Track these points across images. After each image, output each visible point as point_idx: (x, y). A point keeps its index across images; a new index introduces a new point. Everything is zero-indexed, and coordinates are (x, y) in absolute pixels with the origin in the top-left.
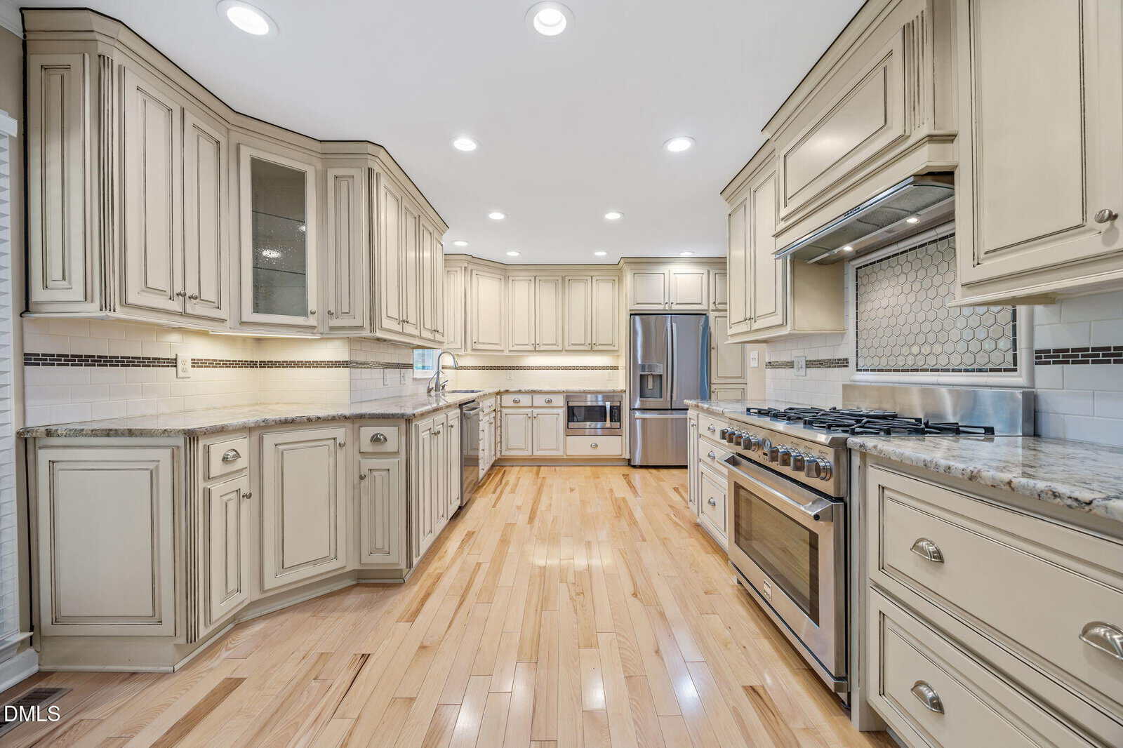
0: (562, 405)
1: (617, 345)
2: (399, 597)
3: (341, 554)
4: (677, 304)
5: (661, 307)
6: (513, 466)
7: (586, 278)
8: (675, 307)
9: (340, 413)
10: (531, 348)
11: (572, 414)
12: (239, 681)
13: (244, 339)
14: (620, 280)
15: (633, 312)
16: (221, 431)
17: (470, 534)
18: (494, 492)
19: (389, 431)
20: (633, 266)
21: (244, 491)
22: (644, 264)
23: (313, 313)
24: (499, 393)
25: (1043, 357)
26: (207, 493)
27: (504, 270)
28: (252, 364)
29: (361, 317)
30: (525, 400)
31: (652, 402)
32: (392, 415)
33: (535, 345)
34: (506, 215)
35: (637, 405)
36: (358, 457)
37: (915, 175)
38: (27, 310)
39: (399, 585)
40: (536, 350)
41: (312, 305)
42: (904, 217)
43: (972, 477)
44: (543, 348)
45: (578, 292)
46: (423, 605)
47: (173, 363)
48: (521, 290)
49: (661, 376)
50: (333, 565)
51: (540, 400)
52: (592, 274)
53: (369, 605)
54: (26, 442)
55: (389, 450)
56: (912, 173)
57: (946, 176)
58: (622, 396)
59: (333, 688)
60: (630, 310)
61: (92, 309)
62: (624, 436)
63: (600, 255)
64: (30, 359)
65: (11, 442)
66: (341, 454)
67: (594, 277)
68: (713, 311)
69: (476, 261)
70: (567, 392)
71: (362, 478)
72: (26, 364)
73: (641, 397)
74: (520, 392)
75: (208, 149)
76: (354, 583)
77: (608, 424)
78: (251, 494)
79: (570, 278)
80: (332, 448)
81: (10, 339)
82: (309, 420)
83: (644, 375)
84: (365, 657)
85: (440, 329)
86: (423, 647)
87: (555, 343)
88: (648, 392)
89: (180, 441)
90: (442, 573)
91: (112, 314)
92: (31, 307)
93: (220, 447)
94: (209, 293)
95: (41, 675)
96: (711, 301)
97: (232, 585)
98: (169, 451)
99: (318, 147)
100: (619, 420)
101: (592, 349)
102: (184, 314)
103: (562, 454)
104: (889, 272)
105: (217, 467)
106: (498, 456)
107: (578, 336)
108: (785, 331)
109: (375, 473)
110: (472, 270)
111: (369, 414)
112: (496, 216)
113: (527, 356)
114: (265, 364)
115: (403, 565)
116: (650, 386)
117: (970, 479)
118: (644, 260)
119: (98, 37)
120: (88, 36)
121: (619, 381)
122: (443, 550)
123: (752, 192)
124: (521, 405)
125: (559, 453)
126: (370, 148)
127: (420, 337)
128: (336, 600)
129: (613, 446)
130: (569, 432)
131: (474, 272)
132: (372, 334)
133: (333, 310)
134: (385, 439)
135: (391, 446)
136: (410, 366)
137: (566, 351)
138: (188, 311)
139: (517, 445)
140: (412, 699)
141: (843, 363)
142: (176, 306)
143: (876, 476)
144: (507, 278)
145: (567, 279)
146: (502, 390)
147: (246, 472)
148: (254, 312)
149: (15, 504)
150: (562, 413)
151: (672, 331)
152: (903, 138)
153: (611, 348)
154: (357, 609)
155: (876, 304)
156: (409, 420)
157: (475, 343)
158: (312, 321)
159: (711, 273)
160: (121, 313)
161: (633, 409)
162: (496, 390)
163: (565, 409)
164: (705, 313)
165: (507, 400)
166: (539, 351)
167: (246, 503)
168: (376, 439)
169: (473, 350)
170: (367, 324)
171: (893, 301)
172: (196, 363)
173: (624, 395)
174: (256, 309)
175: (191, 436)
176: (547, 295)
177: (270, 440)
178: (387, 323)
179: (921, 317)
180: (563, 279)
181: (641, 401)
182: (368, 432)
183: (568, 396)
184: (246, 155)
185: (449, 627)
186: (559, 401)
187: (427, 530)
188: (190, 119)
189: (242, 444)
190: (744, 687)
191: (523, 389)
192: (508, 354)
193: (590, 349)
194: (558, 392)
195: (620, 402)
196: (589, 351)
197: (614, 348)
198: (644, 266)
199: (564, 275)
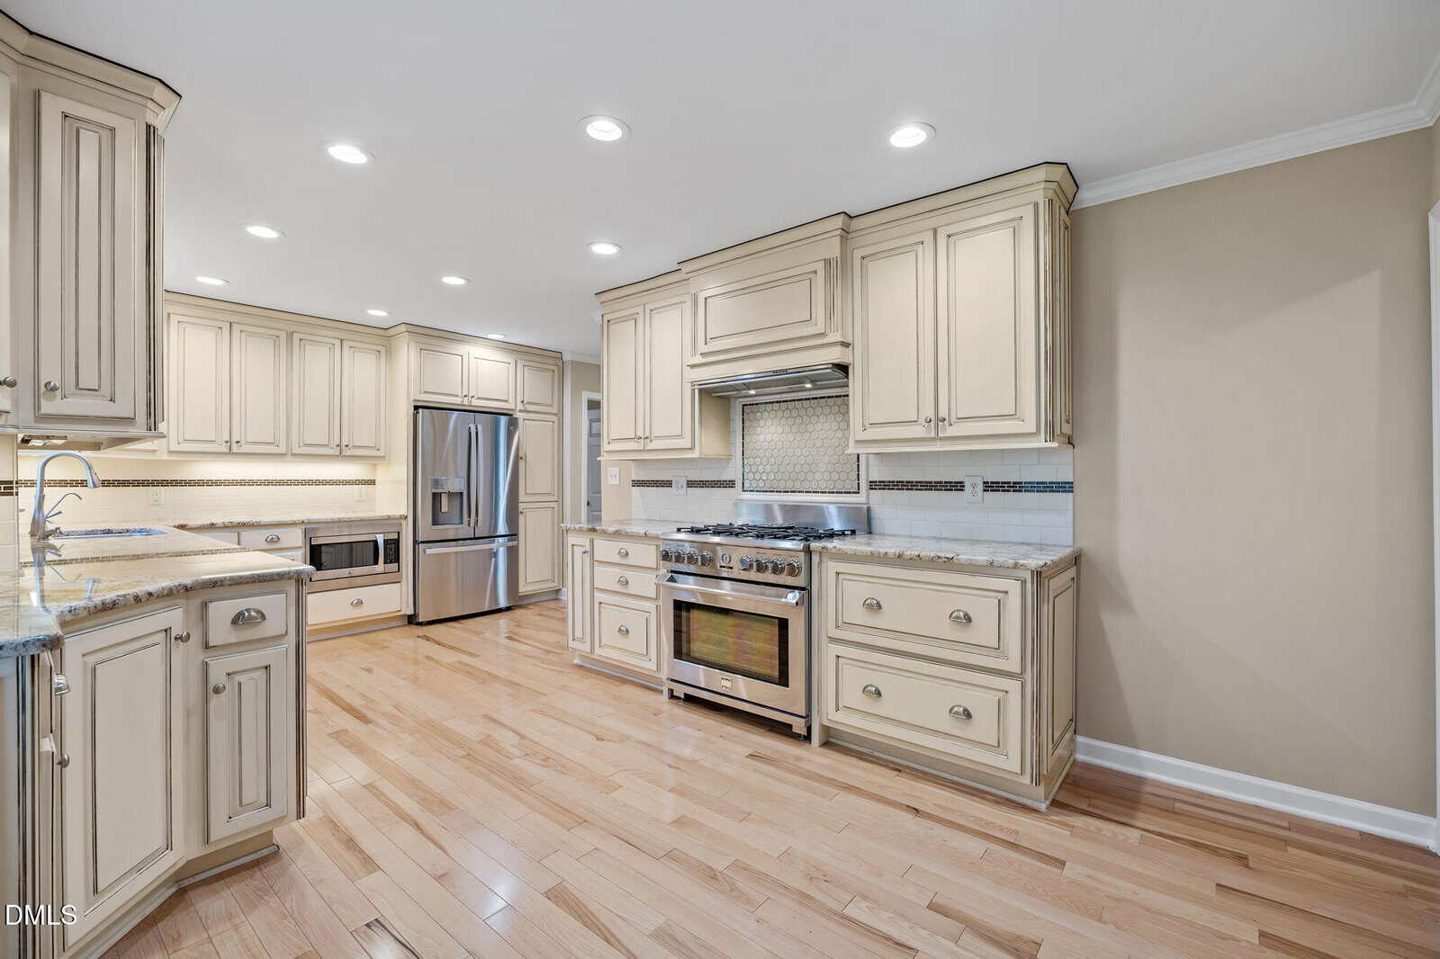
0: (299, 543)
1: (382, 448)
2: (301, 863)
4: (479, 398)
5: (458, 401)
7: (329, 341)
8: (476, 402)
10: (225, 449)
11: (317, 556)
14: (389, 353)
15: (419, 404)
19: (269, 603)
20: (419, 339)
22: (433, 337)
25: (874, 485)
31: (450, 531)
33: (228, 442)
35: (427, 535)
36: (202, 656)
37: (832, 364)
39: (274, 856)
40: (231, 451)
42: (804, 383)
43: (900, 556)
44: (244, 449)
45: (317, 362)
46: (361, 852)
49: (461, 493)
52: (343, 336)
55: (269, 634)
56: (832, 362)
57: (843, 368)
58: (401, 525)
60: (415, 400)
62: (404, 581)
63: (377, 314)
66: (177, 656)
68: (520, 411)
70: (309, 522)
71: (218, 691)
73: (431, 524)
74: (211, 527)
76: (173, 890)
77: (380, 566)
79: (302, 336)
80: (164, 648)
83: (437, 493)
87: (272, 441)
88: (442, 518)
96: (518, 401)
100: (397, 560)
101: (342, 453)
104: (772, 414)
107: (316, 432)
108: (696, 454)
109: (239, 678)
113: (195, 461)
115: (291, 817)
116: (445, 508)
117: (899, 557)
118: (438, 333)
123: (648, 311)
129: (390, 597)
134: (263, 617)
137: (293, 455)
141: (730, 484)
143: (832, 567)
145: (296, 337)
151: (477, 433)
152: (823, 335)
153: (374, 453)
155: (761, 438)
159: (519, 364)
161: (420, 542)
163: (305, 549)
164: (511, 412)
166: (237, 454)
168: (245, 619)
170: (141, 417)
171: (776, 437)
173: (404, 523)
179: (798, 452)
180: (290, 335)
181: (432, 530)
182: (229, 608)
183: (309, 528)
186: (295, 538)
190: (747, 757)
192: (165, 457)
193: (338, 453)
194: (294, 524)
195: (399, 533)
196: (337, 456)
197: (378, 453)
198: (433, 341)
199: (291, 330)
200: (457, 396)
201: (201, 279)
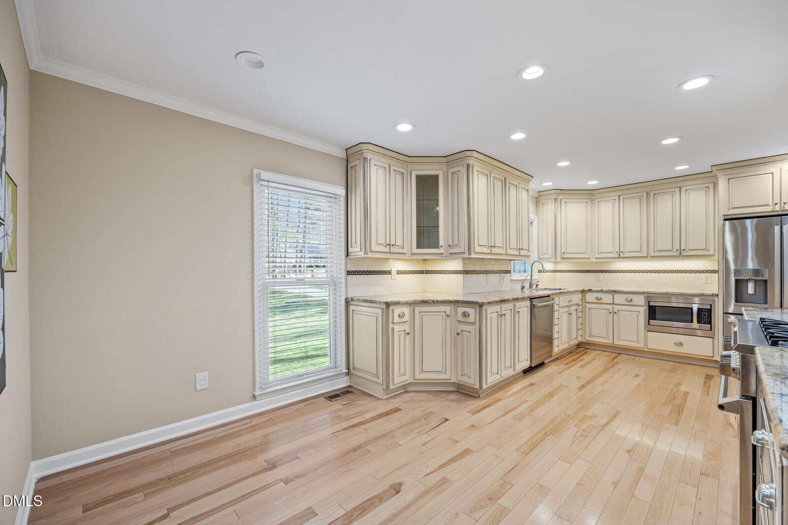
0: (643, 304)
2: (474, 402)
3: (448, 371)
5: (768, 209)
6: (595, 350)
7: (673, 190)
8: (787, 207)
9: (448, 299)
10: (615, 255)
11: (653, 312)
12: (400, 410)
13: (418, 260)
14: (715, 185)
15: (727, 217)
16: (397, 303)
17: (532, 384)
18: (566, 365)
19: (471, 311)
20: (728, 172)
21: (407, 331)
22: (741, 168)
23: (442, 247)
24: (583, 292)
26: (393, 329)
27: (590, 195)
28: (422, 272)
29: (463, 247)
30: (607, 298)
32: (472, 302)
33: (619, 253)
34: (571, 162)
35: (731, 309)
36: (457, 322)
38: (348, 255)
39: (477, 397)
40: (620, 256)
41: (441, 242)
44: (626, 255)
45: (665, 206)
46: (483, 409)
47: (389, 273)
48: (606, 210)
49: (765, 281)
50: (444, 376)
51: (619, 299)
52: (680, 185)
53: (458, 401)
54: (348, 302)
55: (470, 321)
58: (714, 300)
59: (429, 425)
60: (724, 216)
61: (362, 254)
62: (716, 337)
63: (683, 168)
64: (349, 273)
65: (343, 302)
66: (448, 320)
67: (682, 188)
69: (564, 192)
70: (648, 293)
71: (458, 334)
72: (348, 275)
73: (736, 301)
74: (602, 291)
75: (399, 177)
76: (455, 390)
77: (695, 324)
78: (409, 333)
80: (444, 317)
81: (343, 267)
82: (433, 301)
83: (741, 280)
84: (447, 420)
85: (525, 247)
86: (473, 426)
87: (639, 250)
89: (384, 306)
90: (501, 399)
91: (367, 256)
92: (349, 255)
93: (398, 310)
94: (399, 243)
95: (350, 386)
97: (402, 371)
98: (381, 310)
99: (444, 160)
100: (710, 323)
101: (681, 254)
102: (390, 253)
103: (642, 346)
105: (396, 319)
106: (580, 339)
107: (664, 243)
109: (464, 333)
110: (561, 200)
111: (461, 301)
112: (563, 164)
114: (428, 272)
115: (477, 387)
116: (751, 291)
119: (364, 151)
120: (361, 152)
121: (712, 285)
122: (510, 388)
124: (602, 301)
125: (640, 345)
126: (468, 153)
127: (507, 254)
128: (443, 395)
129: (703, 346)
130: (649, 328)
131: (563, 201)
132: (469, 256)
133: (451, 244)
134: (469, 315)
135: (472, 319)
136: (508, 272)
137: (651, 257)
138: (391, 251)
139: (599, 332)
140: (457, 442)
142: (387, 250)
144: (592, 201)
145: (652, 194)
146: (586, 289)
147: (408, 323)
148: (417, 248)
149: (344, 323)
150: (643, 311)
151: (781, 233)
153: (704, 253)
154: (452, 401)
156: (481, 305)
157: (564, 253)
158: (441, 251)
160: (370, 255)
161: (727, 313)
162: (581, 289)
163: (646, 308)
165: (590, 297)
166: (623, 258)
167: (408, 337)
168: (465, 315)
169: (562, 258)
170: (466, 251)
172: (399, 272)
173: (716, 299)
174: (418, 247)
175: (388, 305)
176: (632, 211)
177: (418, 309)
178: (478, 249)
180: (648, 194)
181: (734, 305)
182: (461, 310)
183: (649, 296)
184: (414, 174)
185: (491, 423)
186: (641, 300)
187: (495, 370)
188: (392, 168)
189: (406, 310)
191: (604, 289)
192: (594, 260)
193: (679, 254)
194: (639, 293)
195: (711, 305)
196: (678, 256)
197: (707, 253)
198: (739, 170)
199: (649, 191)
200: (767, 205)
201: (590, 183)
